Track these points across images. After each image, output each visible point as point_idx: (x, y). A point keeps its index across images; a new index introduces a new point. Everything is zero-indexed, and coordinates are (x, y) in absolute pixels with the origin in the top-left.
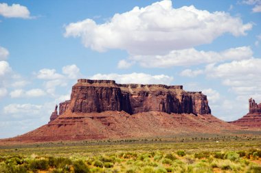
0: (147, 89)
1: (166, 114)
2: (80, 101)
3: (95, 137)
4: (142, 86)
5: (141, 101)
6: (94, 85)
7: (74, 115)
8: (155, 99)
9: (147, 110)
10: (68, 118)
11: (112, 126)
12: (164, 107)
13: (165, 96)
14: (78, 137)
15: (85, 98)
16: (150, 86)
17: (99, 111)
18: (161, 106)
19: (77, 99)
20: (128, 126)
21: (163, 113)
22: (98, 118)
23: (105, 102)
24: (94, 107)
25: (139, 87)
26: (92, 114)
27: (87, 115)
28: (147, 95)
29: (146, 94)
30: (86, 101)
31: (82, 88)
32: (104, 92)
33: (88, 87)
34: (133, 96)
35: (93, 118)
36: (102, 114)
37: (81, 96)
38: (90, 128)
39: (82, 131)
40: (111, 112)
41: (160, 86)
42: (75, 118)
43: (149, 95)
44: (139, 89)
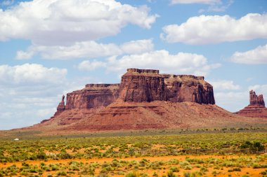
0: (179, 79)
1: (198, 104)
2: (132, 90)
3: (154, 126)
4: (175, 76)
5: (176, 92)
6: (142, 74)
7: (127, 104)
8: (188, 89)
9: (181, 100)
10: (122, 107)
11: (165, 115)
12: (196, 97)
13: (197, 87)
14: (139, 127)
15: (136, 87)
16: (181, 76)
17: (149, 101)
18: (194, 96)
19: (129, 88)
20: (179, 116)
21: (196, 104)
22: (150, 107)
23: (154, 92)
24: (145, 96)
25: (172, 77)
26: (143, 104)
27: (138, 104)
28: (180, 86)
29: (179, 84)
30: (137, 90)
31: (133, 77)
32: (153, 82)
33: (138, 77)
34: (168, 87)
35: (145, 107)
36: (152, 104)
37: (133, 86)
38: (147, 117)
39: (140, 120)
40: (160, 102)
41: (191, 76)
42: (129, 107)
43: (182, 85)
44: (171, 79)
